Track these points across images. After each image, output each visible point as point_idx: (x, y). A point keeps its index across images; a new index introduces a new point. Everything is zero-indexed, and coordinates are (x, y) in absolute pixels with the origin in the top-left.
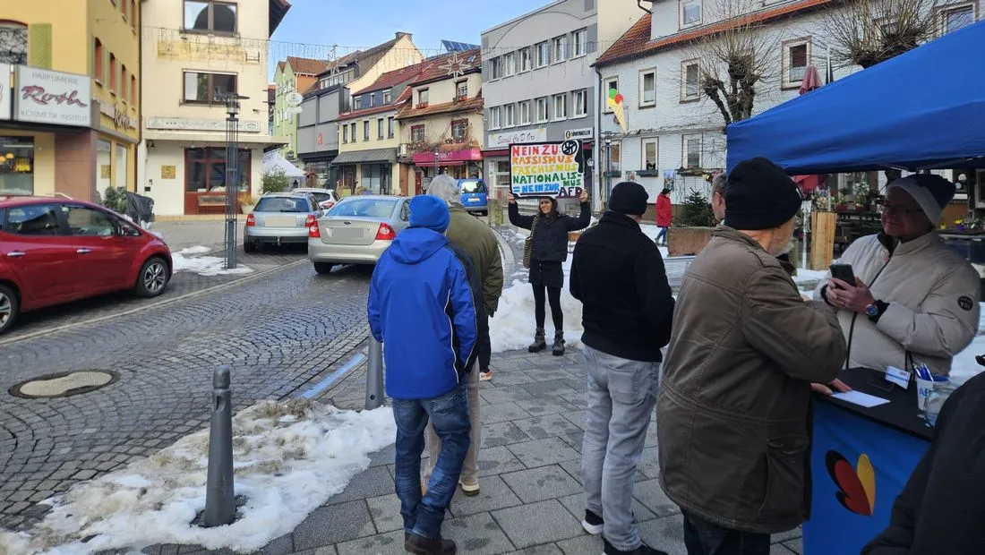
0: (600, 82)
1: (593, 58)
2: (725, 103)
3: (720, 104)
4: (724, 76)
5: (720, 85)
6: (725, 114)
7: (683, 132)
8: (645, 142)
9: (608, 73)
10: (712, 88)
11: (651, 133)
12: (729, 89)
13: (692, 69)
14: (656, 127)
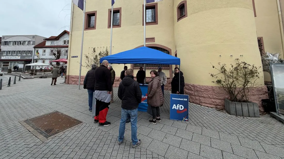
0: (35, 50)
1: (34, 46)
2: (56, 56)
3: (55, 56)
4: (56, 53)
5: (56, 54)
6: (56, 58)
7: (50, 59)
8: (43, 60)
9: (37, 49)
10: (54, 54)
11: (44, 59)
12: (57, 55)
13: (52, 51)
14: (45, 58)
